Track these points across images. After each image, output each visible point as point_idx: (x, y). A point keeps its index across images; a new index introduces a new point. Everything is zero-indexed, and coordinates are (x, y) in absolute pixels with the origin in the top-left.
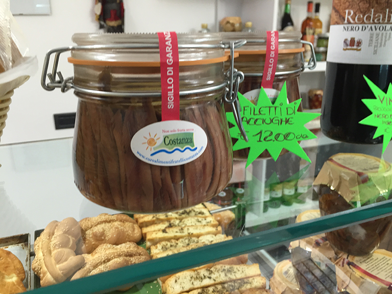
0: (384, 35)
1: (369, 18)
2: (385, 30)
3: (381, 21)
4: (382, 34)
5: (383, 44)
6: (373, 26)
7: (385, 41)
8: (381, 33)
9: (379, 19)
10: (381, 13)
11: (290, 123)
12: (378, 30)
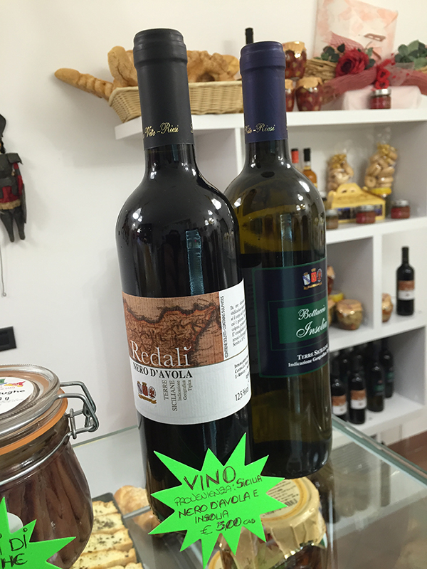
0: (181, 383)
1: (155, 359)
2: (181, 377)
3: (172, 364)
4: (179, 382)
5: (183, 396)
6: (163, 370)
7: (185, 392)
8: (176, 380)
9: (170, 362)
10: (169, 353)
11: (20, 562)
12: (171, 376)
